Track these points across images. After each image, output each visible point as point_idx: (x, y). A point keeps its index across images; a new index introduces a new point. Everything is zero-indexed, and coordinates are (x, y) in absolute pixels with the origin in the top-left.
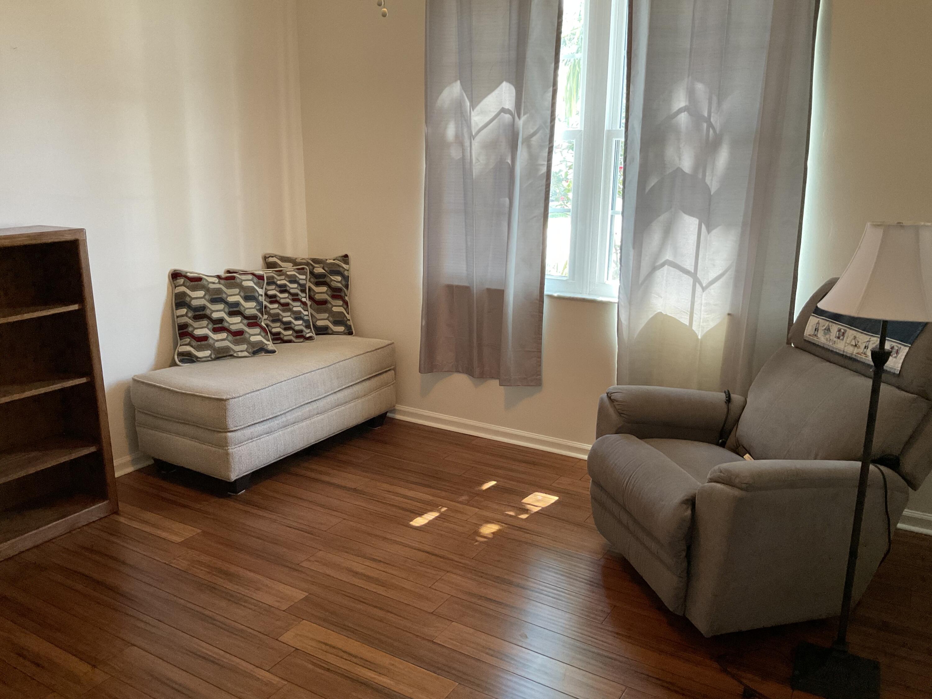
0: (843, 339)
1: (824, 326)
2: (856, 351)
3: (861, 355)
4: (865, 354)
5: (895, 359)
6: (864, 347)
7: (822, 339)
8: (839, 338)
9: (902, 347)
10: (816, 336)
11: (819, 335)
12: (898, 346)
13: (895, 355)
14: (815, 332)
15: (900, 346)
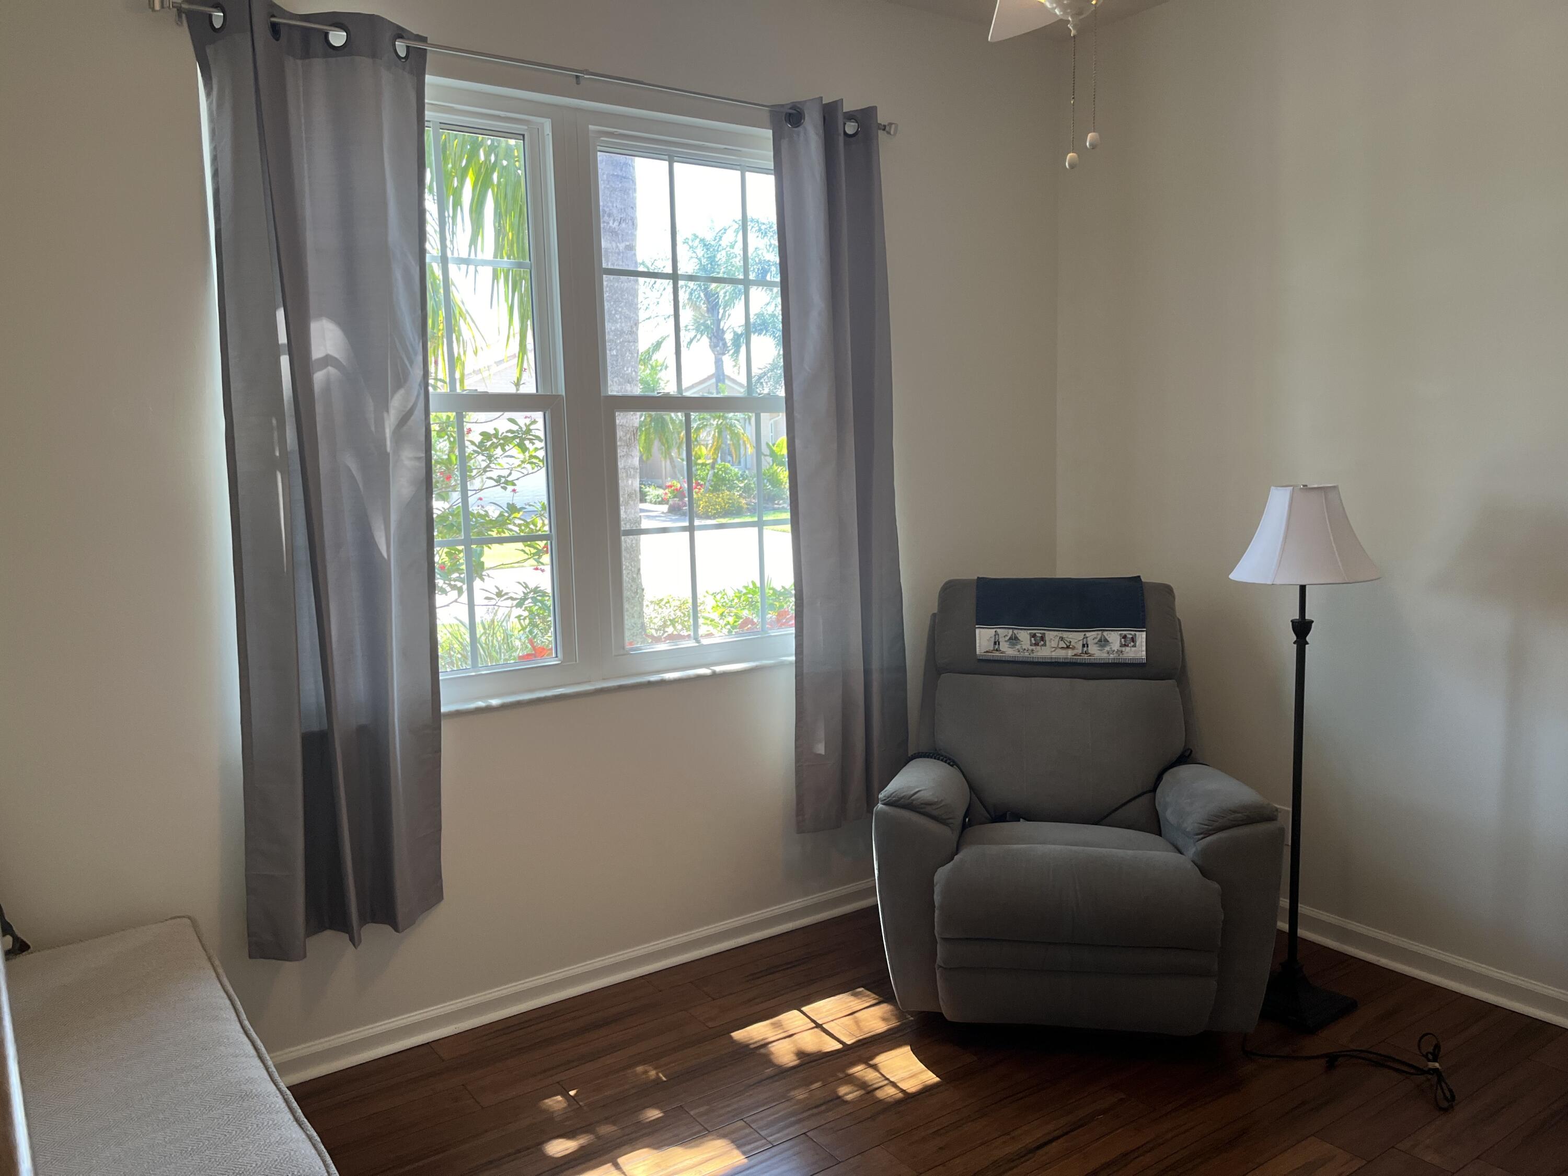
0: (1045, 645)
1: (1006, 636)
2: (1070, 653)
3: (1080, 656)
4: (1086, 653)
5: (1133, 649)
6: (1081, 645)
7: (1008, 651)
8: (1036, 644)
9: (1137, 633)
10: (997, 650)
11: (1001, 648)
12: (1131, 634)
13: (1132, 644)
14: (994, 647)
15: (1133, 633)
